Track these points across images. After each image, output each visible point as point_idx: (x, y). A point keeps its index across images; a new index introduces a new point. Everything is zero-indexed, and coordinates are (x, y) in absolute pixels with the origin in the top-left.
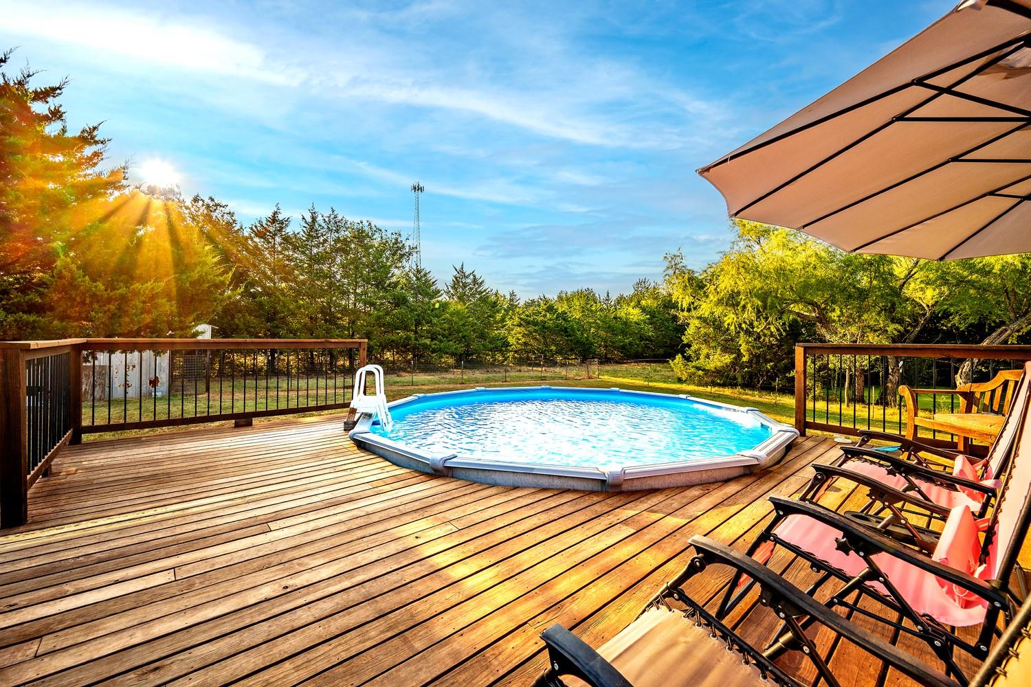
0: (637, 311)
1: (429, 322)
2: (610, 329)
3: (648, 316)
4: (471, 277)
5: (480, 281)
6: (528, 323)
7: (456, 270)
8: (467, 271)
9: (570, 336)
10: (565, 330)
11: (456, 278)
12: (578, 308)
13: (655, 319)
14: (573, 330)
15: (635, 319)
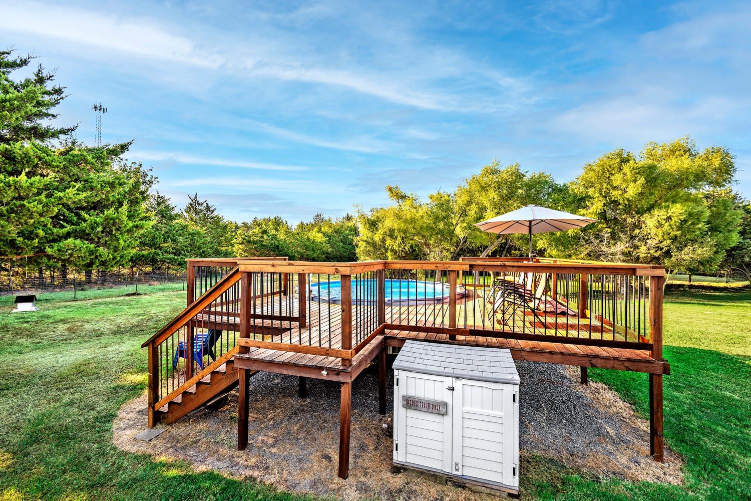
0: (320, 235)
1: (174, 241)
2: (307, 248)
3: (328, 238)
4: (205, 205)
5: (212, 209)
6: (249, 242)
7: (191, 198)
8: (200, 200)
9: (281, 251)
10: (277, 247)
11: (191, 205)
12: (283, 232)
13: (331, 241)
14: (283, 247)
15: (319, 241)
